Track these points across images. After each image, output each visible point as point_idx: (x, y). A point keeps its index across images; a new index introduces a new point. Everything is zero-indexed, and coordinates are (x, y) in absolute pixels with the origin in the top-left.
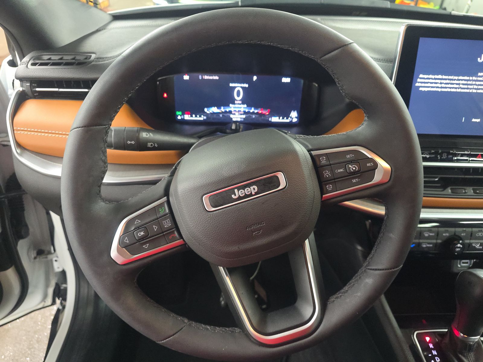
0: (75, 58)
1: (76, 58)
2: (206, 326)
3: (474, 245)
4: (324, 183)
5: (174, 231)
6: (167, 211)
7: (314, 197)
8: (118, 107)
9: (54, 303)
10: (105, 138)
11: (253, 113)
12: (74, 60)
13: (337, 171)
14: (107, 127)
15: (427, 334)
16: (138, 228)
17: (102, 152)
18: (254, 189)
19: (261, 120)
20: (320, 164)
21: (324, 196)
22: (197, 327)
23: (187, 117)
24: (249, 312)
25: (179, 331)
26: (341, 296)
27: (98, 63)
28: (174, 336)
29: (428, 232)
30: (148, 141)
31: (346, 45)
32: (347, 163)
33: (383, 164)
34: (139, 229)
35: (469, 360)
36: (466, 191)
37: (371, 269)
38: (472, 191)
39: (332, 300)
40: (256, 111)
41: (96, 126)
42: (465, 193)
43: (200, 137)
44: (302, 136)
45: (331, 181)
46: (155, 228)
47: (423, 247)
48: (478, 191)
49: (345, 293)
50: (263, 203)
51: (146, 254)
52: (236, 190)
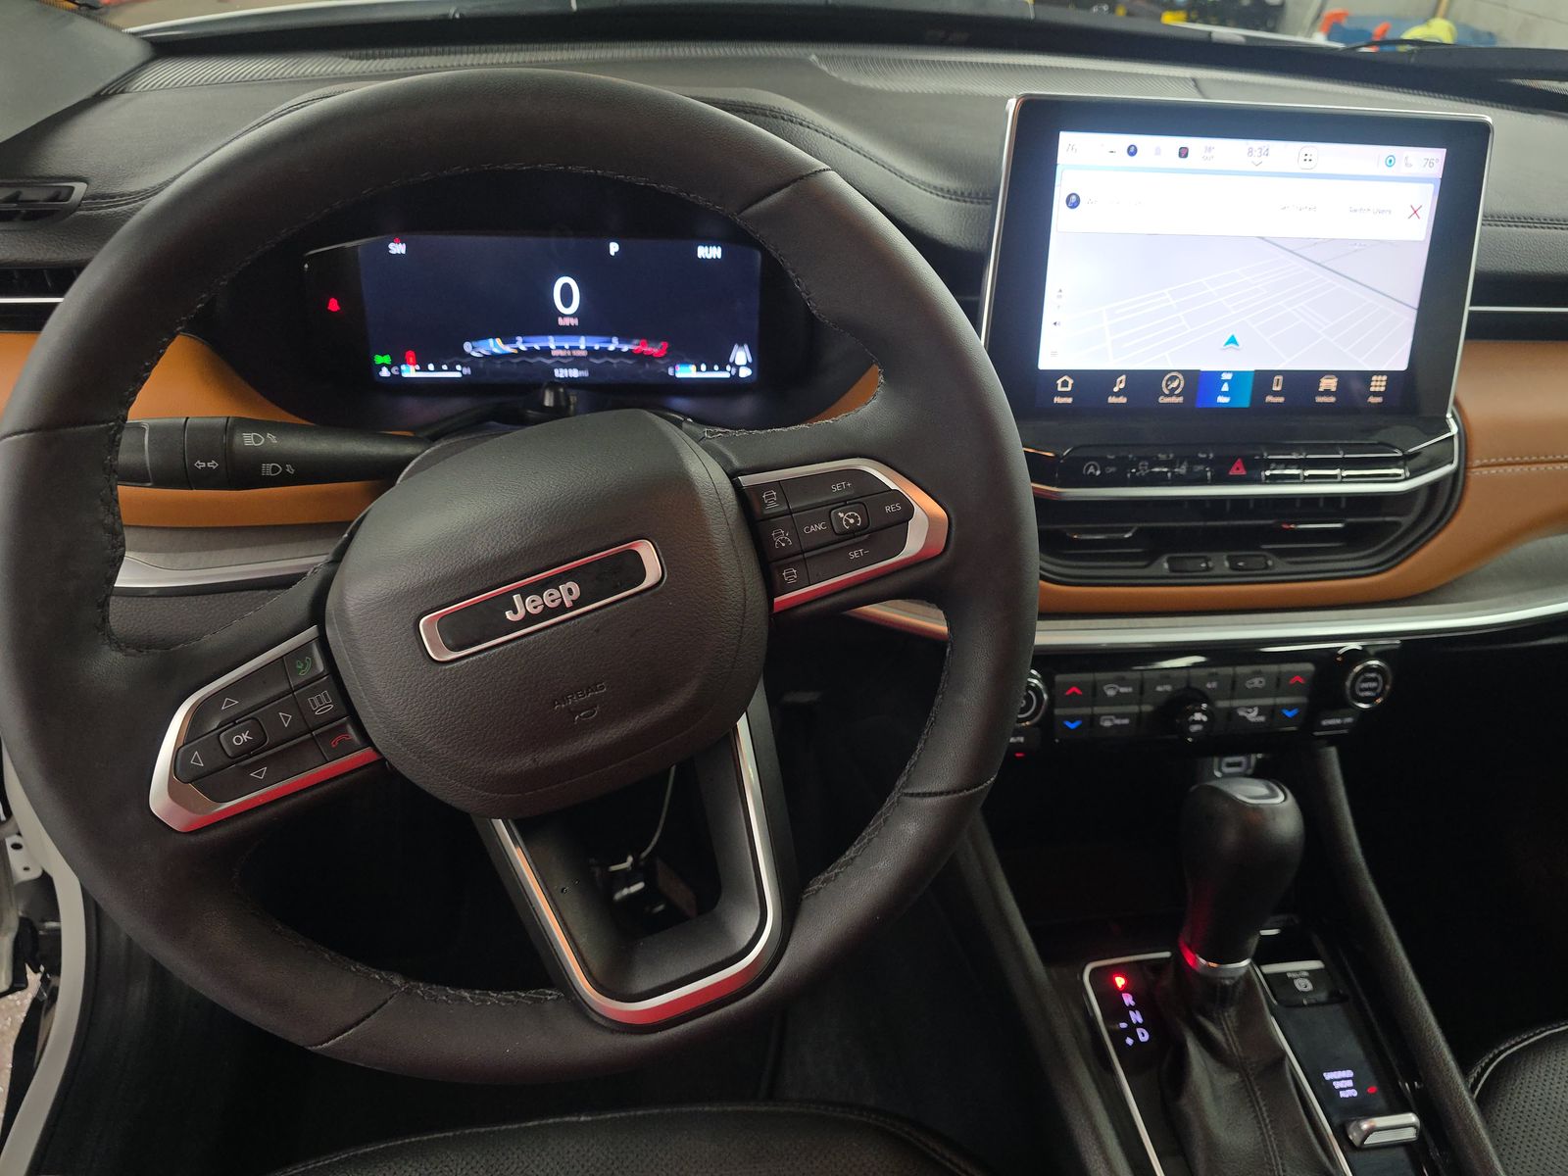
0: (18, 194)
1: (21, 198)
2: (457, 993)
3: (1241, 713)
4: (774, 563)
5: (343, 726)
6: (321, 667)
7: (744, 605)
8: (143, 367)
9: (18, 983)
10: (110, 460)
11: (618, 352)
12: (15, 205)
13: (808, 530)
14: (111, 428)
15: (1118, 970)
16: (231, 722)
17: (102, 500)
18: (570, 591)
19: (644, 372)
20: (762, 512)
21: (776, 600)
22: (430, 995)
23: (410, 371)
24: (582, 941)
25: (374, 1012)
26: (837, 875)
27: (94, 212)
28: (358, 1027)
29: (1114, 686)
30: (260, 457)
31: (802, 178)
32: (835, 505)
33: (925, 507)
34: (235, 724)
35: (1223, 1029)
36: (1211, 564)
37: (912, 795)
38: (1227, 564)
39: (815, 887)
40: (625, 348)
41: (75, 425)
42: (1208, 569)
43: (434, 439)
44: (719, 432)
45: (790, 560)
46: (286, 718)
47: (1102, 727)
48: (1241, 564)
49: (847, 864)
50: (597, 631)
51: (261, 796)
52: (516, 598)
